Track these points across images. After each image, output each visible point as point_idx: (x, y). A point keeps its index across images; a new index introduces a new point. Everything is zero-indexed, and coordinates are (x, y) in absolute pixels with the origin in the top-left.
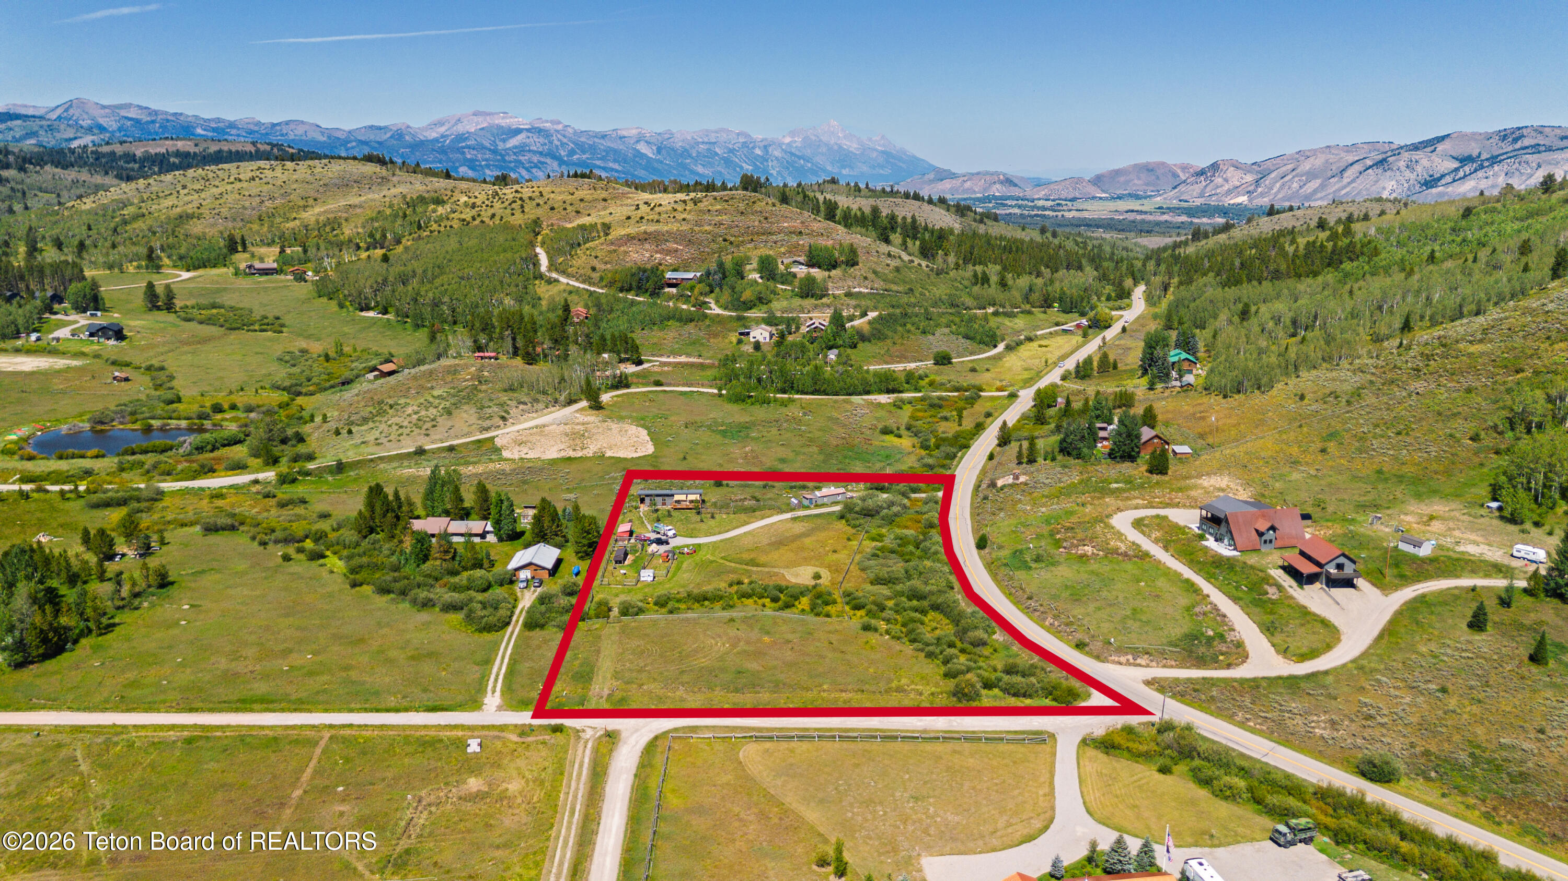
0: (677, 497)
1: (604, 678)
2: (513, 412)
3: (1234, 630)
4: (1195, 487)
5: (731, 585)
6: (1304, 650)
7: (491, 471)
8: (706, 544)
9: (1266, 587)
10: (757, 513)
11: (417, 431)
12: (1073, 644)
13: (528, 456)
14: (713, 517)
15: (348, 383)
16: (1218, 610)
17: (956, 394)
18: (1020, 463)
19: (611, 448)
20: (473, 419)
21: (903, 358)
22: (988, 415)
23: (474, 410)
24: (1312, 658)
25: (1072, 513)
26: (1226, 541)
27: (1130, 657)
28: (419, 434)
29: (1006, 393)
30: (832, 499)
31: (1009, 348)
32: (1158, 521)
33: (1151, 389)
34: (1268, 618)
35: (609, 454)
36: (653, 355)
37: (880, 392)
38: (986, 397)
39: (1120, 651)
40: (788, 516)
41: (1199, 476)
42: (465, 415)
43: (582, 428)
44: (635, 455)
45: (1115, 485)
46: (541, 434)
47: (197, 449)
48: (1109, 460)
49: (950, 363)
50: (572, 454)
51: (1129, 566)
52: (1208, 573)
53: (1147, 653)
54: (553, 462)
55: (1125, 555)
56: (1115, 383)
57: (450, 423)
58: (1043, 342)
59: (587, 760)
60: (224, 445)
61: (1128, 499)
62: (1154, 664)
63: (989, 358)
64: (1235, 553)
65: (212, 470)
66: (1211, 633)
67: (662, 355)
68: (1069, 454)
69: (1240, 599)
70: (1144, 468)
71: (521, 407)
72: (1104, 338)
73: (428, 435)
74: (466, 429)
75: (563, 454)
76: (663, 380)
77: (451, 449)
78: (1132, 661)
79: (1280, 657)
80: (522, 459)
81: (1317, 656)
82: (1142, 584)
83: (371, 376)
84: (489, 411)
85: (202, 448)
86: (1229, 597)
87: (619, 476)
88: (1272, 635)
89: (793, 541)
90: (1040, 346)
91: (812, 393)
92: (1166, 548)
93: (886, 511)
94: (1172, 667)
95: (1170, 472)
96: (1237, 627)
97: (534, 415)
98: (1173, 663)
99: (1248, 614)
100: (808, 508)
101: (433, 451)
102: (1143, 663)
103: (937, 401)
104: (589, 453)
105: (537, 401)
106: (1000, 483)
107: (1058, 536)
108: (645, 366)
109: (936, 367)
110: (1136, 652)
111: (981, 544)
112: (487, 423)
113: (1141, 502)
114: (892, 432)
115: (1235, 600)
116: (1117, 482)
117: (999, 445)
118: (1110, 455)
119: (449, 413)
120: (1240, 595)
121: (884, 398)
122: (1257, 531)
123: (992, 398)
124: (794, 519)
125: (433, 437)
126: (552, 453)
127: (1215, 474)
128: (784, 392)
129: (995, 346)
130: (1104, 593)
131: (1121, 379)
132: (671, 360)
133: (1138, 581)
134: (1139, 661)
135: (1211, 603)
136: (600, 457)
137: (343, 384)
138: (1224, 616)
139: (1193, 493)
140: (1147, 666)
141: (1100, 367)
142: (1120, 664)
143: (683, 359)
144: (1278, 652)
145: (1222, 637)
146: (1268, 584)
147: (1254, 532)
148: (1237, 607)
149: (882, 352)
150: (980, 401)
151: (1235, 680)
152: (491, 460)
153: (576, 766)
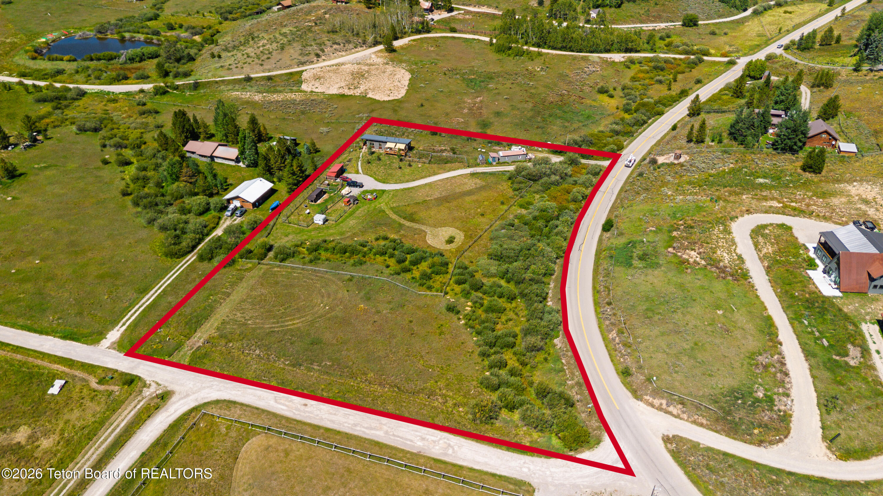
0: (389, 145)
1: (211, 326)
2: (327, 50)
3: (788, 396)
4: (842, 193)
5: (377, 239)
6: (856, 444)
7: (287, 100)
8: (389, 191)
9: (849, 346)
10: (449, 165)
11: (256, 61)
12: (620, 368)
13: (316, 90)
14: (410, 165)
15: (261, 13)
16: (784, 364)
17: (682, 57)
18: (690, 141)
19: (373, 90)
20: (296, 55)
21: (658, 19)
22: (698, 82)
23: (300, 47)
24: (859, 459)
25: (700, 209)
26: (833, 277)
27: (664, 402)
28: (257, 64)
29: (726, 59)
30: (513, 159)
31: (756, 13)
32: (778, 232)
33: (856, 70)
34: (835, 390)
35: (370, 95)
36: (463, 5)
37: (619, 51)
38: (708, 61)
39: (657, 393)
40: (468, 171)
41: (850, 181)
42: (292, 51)
43: (366, 68)
44: (387, 99)
45: (761, 180)
46: (335, 72)
47: (130, 59)
48: (771, 150)
49: (696, 25)
50: (347, 92)
51: (718, 286)
52: (795, 313)
53: (682, 404)
54: (332, 97)
55: (723, 270)
56: (828, 59)
57: (279, 57)
58: (789, 9)
59: (122, 425)
60: (149, 58)
61: (765, 199)
62: (685, 416)
63: (732, 22)
64: (837, 293)
65: (126, 78)
66: (760, 394)
67: (470, 5)
68: (735, 139)
69: (814, 356)
70: (800, 164)
71: (335, 46)
72: (844, 9)
73: (262, 65)
74: (289, 63)
75: (341, 91)
76: (457, 27)
77: (270, 78)
78: (664, 406)
79: (824, 445)
80: (312, 92)
81: (867, 458)
82: (720, 312)
83: (275, 8)
84: (309, 48)
85: (133, 59)
86: (804, 350)
87: (365, 117)
88: (828, 413)
89: (455, 199)
90: (785, 12)
91: (560, 49)
92: (768, 270)
93: (546, 178)
94: (701, 425)
95: (824, 173)
96: (794, 393)
97: (344, 53)
98: (704, 422)
99: (813, 376)
100: (490, 164)
101: (257, 79)
102: (675, 412)
103: (662, 64)
104: (357, 92)
105: (349, 42)
106: (661, 160)
107: (675, 234)
108: (454, 13)
109: (682, 28)
110: (671, 399)
111: (608, 226)
112: (306, 58)
113: (775, 204)
114: (606, 92)
115: (808, 354)
116: (764, 177)
117: (689, 115)
118: (773, 145)
119: (282, 49)
120: (817, 350)
121: (618, 57)
122: (869, 275)
123: (714, 63)
124: (473, 175)
125: (266, 67)
126: (334, 91)
127: (868, 181)
128: (539, 46)
129: (745, 10)
130: (678, 316)
131: (836, 56)
132: (476, 9)
133: (718, 307)
134: (671, 409)
135: (780, 354)
136: (363, 97)
137: (257, 13)
138: (787, 374)
139: (835, 201)
140: (677, 417)
141: (823, 40)
142: (652, 405)
143: (484, 9)
144: (824, 438)
145: (770, 401)
146: (853, 344)
147: (866, 275)
148: (806, 365)
149: (642, 12)
150: (701, 66)
151: (756, 465)
152: (292, 91)
153: (112, 427)
